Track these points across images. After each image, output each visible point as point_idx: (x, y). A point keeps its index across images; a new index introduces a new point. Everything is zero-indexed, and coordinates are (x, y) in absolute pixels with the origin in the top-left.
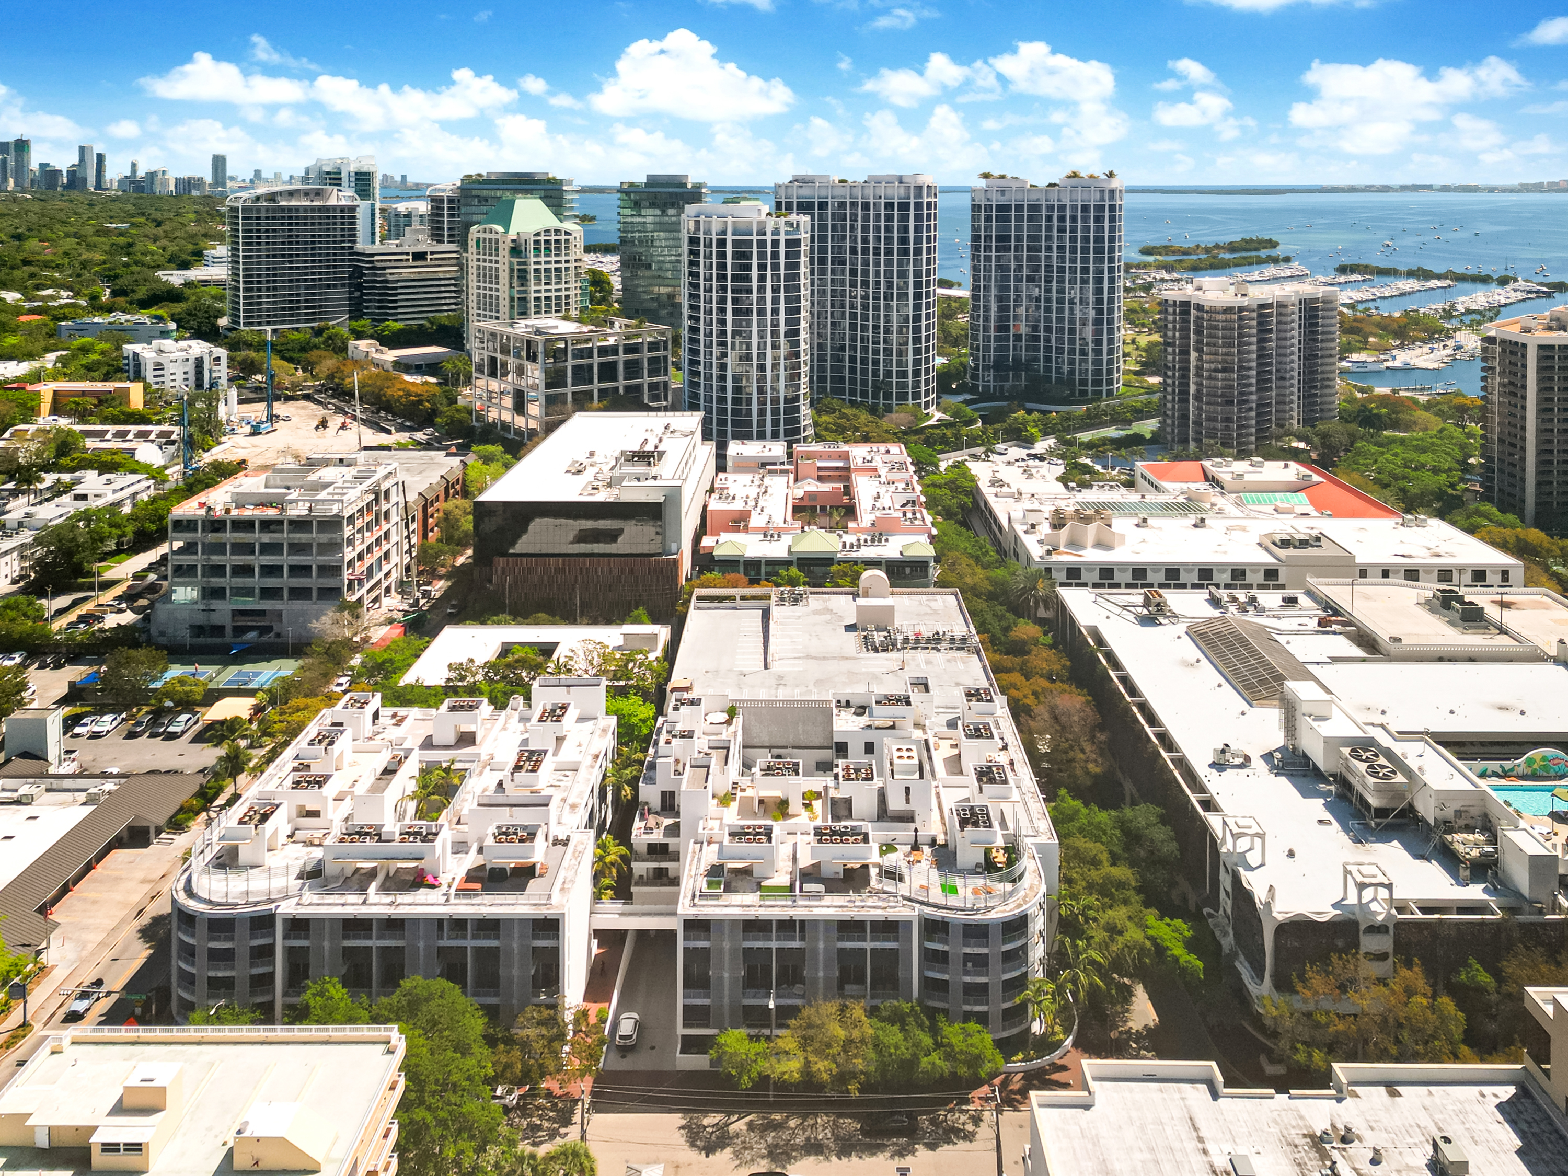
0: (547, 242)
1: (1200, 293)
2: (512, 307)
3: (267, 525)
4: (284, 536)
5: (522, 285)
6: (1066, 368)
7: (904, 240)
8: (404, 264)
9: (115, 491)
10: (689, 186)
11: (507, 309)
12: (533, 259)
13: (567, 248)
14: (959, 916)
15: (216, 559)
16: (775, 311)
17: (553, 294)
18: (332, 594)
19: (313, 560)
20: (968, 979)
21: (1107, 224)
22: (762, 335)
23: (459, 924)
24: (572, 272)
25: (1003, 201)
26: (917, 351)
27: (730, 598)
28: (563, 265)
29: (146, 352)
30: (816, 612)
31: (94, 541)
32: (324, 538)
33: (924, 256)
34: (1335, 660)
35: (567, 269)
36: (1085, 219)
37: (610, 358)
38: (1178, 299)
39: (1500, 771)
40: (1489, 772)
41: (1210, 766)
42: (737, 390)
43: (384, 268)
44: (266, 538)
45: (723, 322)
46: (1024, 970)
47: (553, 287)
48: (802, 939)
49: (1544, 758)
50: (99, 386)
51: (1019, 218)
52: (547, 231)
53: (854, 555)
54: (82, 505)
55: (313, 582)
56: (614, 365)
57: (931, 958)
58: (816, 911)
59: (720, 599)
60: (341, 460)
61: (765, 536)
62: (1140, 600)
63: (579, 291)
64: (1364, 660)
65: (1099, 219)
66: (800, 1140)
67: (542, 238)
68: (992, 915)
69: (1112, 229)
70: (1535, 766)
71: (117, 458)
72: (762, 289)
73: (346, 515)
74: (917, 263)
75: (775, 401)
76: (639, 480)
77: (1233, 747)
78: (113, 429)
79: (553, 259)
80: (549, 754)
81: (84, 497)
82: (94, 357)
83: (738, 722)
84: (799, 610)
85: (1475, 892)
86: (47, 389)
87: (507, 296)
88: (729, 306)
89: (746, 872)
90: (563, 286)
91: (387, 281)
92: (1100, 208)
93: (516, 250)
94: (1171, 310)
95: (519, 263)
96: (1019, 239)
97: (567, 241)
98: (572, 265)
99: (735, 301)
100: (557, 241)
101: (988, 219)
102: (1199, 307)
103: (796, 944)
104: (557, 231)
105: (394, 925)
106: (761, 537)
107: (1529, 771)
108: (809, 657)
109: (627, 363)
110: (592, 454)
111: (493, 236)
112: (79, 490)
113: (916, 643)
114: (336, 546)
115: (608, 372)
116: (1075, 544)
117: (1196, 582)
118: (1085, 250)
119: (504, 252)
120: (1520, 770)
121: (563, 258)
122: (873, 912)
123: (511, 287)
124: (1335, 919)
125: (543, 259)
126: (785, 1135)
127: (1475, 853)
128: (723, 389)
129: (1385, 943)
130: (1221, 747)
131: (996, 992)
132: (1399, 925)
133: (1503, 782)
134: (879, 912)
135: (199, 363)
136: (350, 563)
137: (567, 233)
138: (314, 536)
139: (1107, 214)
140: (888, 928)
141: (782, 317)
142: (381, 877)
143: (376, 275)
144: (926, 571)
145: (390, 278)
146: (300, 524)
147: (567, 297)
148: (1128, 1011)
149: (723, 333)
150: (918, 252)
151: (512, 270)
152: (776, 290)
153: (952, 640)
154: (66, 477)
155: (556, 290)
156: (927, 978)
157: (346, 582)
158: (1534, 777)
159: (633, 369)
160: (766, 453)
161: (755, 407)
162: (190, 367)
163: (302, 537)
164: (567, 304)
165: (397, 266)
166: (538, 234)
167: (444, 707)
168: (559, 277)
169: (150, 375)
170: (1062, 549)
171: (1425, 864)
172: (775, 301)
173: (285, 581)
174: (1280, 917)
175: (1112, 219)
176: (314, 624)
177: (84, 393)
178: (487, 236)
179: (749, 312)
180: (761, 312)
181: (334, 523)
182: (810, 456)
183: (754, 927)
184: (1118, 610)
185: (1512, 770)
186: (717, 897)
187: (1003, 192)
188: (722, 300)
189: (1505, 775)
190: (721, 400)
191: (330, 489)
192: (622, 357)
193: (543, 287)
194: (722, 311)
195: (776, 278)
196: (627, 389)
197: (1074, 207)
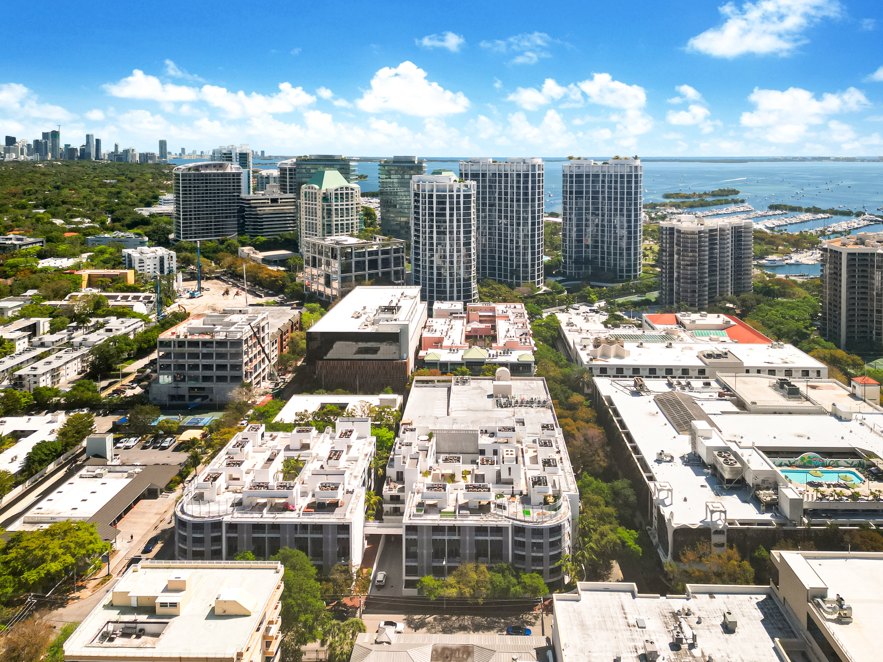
0: (342, 194)
1: (680, 223)
2: (324, 229)
3: (205, 344)
4: (214, 349)
5: (329, 217)
6: (612, 263)
7: (526, 194)
8: (267, 205)
9: (126, 327)
10: (416, 162)
11: (321, 230)
12: (334, 203)
13: (352, 197)
14: (530, 524)
15: (181, 361)
16: (458, 232)
17: (345, 222)
18: (237, 379)
19: (228, 362)
20: (534, 554)
21: (633, 185)
22: (451, 245)
23: (304, 527)
24: (355, 210)
25: (579, 172)
26: (533, 254)
27: (432, 381)
28: (350, 207)
29: (134, 253)
30: (474, 388)
31: (118, 352)
32: (233, 350)
33: (537, 202)
34: (723, 413)
35: (352, 208)
36: (622, 182)
37: (374, 257)
38: (668, 226)
39: (788, 463)
40: (783, 464)
41: (655, 461)
42: (439, 274)
43: (256, 207)
44: (205, 350)
45: (431, 238)
46: (560, 551)
47: (345, 218)
48: (459, 535)
49: (809, 457)
50: (112, 272)
51: (588, 181)
52: (341, 188)
53: (494, 360)
54: (110, 335)
55: (228, 373)
56: (376, 260)
57: (518, 545)
58: (465, 522)
59: (427, 382)
60: (240, 311)
61: (451, 350)
62: (632, 383)
63: (358, 221)
64: (738, 413)
65: (629, 182)
66: (457, 625)
67: (339, 192)
68: (545, 524)
69: (636, 188)
70: (805, 461)
71: (126, 310)
72: (451, 221)
73: (244, 339)
74: (533, 206)
75: (459, 280)
76: (387, 321)
77: (665, 452)
78: (121, 295)
79: (345, 203)
80: (345, 452)
81: (110, 330)
82: (107, 256)
83: (434, 440)
84: (466, 387)
85: (767, 516)
86: (85, 273)
87: (321, 223)
88: (435, 230)
89: (434, 506)
90: (350, 218)
91: (257, 214)
92: (630, 176)
93: (325, 198)
94: (664, 232)
95: (327, 206)
96: (587, 192)
97: (352, 193)
98: (355, 206)
99: (438, 227)
100: (347, 194)
101: (571, 182)
102: (679, 231)
103: (456, 538)
104: (347, 188)
105: (275, 527)
106: (448, 351)
107: (802, 464)
108: (469, 410)
109: (383, 260)
110: (365, 308)
111: (313, 190)
112: (108, 326)
113: (522, 404)
114: (239, 355)
115: (373, 264)
116: (604, 355)
117: (663, 375)
118: (622, 199)
119: (319, 200)
120: (798, 463)
121: (350, 203)
122: (491, 523)
123: (323, 218)
124: (701, 527)
125: (339, 203)
126: (450, 623)
127: (769, 499)
128: (432, 274)
129: (722, 539)
130: (660, 452)
131: (546, 561)
132: (729, 530)
133: (789, 468)
134: (494, 523)
135: (162, 259)
136: (246, 364)
137: (352, 189)
138: (228, 349)
139: (633, 179)
140: (498, 530)
141: (462, 235)
142: (268, 506)
143: (251, 211)
144: (530, 369)
145: (259, 212)
146: (221, 343)
147: (352, 224)
148: (610, 574)
149: (432, 244)
150: (533, 200)
151: (323, 209)
152: (458, 221)
153: (539, 402)
154: (101, 320)
155: (347, 220)
156: (516, 554)
157: (244, 373)
158: (804, 466)
159: (386, 263)
160: (453, 308)
161: (448, 283)
162: (157, 261)
163: (222, 350)
164: (352, 227)
165: (264, 205)
166: (337, 190)
168: (348, 213)
169: (137, 265)
170: (598, 358)
171: (747, 505)
172: (458, 227)
173: (215, 373)
174: (675, 526)
175: (636, 182)
177: (104, 276)
178: (311, 190)
179: (444, 233)
180: (451, 233)
181: (238, 343)
182: (475, 309)
183: (437, 529)
184: (622, 388)
185: (794, 463)
186: (421, 516)
187: (579, 167)
188: (431, 227)
189: (790, 465)
190: (431, 280)
191: (236, 326)
192: (380, 257)
193: (340, 219)
194: (432, 232)
195: (459, 215)
196: (383, 273)
197: (616, 176)
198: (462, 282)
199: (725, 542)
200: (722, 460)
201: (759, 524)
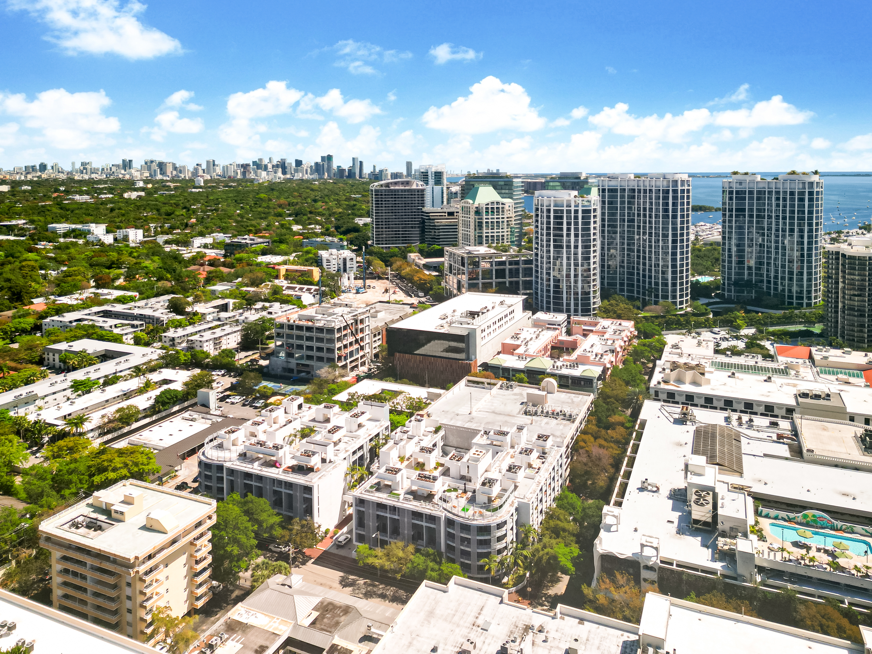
0: (492, 208)
1: (850, 247)
2: (475, 240)
3: (309, 329)
4: (314, 334)
5: (480, 229)
6: (780, 288)
7: (666, 210)
8: (444, 217)
9: (282, 312)
10: (582, 178)
11: (473, 241)
12: (485, 217)
13: (503, 211)
14: (461, 520)
15: (290, 341)
16: (576, 247)
17: (495, 234)
18: (331, 360)
19: (324, 345)
20: (462, 548)
21: (807, 203)
22: (568, 259)
23: (280, 482)
24: (505, 223)
25: (740, 188)
26: (674, 272)
27: (483, 383)
28: (501, 220)
29: (324, 254)
30: (515, 394)
31: (263, 330)
32: (329, 336)
33: (679, 219)
34: (766, 456)
35: (503, 222)
36: (792, 200)
37: (502, 267)
38: (834, 250)
39: (786, 518)
40: (780, 517)
41: (638, 489)
42: (557, 286)
43: (434, 219)
44: (308, 334)
45: (548, 251)
46: (489, 550)
47: (495, 231)
48: (399, 515)
49: (814, 516)
50: (302, 268)
51: (751, 199)
52: (493, 203)
53: (557, 372)
54: (269, 316)
55: (324, 354)
56: (504, 270)
57: (450, 536)
58: (405, 505)
59: (478, 383)
60: (346, 305)
61: (519, 358)
62: (679, 410)
63: (509, 233)
65: (801, 200)
66: (379, 592)
67: (490, 206)
68: (474, 522)
69: (811, 206)
70: (808, 519)
71: (289, 298)
72: (568, 235)
73: (337, 327)
74: (674, 223)
75: (576, 294)
76: (461, 324)
77: (649, 481)
78: (299, 286)
79: (495, 217)
80: (343, 429)
81: (270, 313)
82: (311, 255)
83: (442, 433)
84: (510, 392)
85: (718, 566)
86: (283, 269)
87: (473, 234)
88: (552, 243)
89: (389, 486)
90: (501, 230)
91: (435, 226)
92: (802, 193)
93: (478, 212)
94: (831, 257)
95: (479, 219)
96: (751, 210)
97: (503, 208)
98: (505, 220)
99: (555, 241)
100: (498, 208)
101: (731, 199)
102: (844, 255)
103: (396, 517)
104: (498, 203)
105: (260, 478)
106: (517, 358)
107: (804, 521)
108: (494, 412)
109: (510, 270)
110: (454, 311)
111: (468, 205)
112: (270, 310)
113: (554, 415)
114: (331, 341)
115: (500, 274)
116: (680, 381)
117: (743, 409)
118: (792, 218)
119: (472, 213)
120: (799, 520)
121: (501, 216)
122: (427, 510)
123: (475, 230)
124: (628, 559)
125: (490, 217)
126: (375, 589)
127: (726, 548)
128: (549, 286)
129: (653, 576)
130: (644, 480)
131: (474, 556)
132: (660, 568)
133: (786, 524)
134: (429, 511)
135: (345, 260)
136: (339, 349)
137: (503, 204)
138: (324, 335)
139: (807, 197)
140: (432, 519)
141: (580, 250)
142: (262, 461)
143: (430, 222)
144: (592, 384)
145: (436, 224)
146: (320, 330)
147: (503, 236)
148: (553, 586)
149: (549, 258)
150: (675, 217)
151: (475, 221)
152: (576, 235)
153: (565, 415)
154: (267, 304)
155: (497, 232)
156: (447, 544)
157: (337, 356)
158: (807, 525)
159: (514, 273)
160: (554, 319)
161: (565, 296)
162: (341, 262)
163: (320, 335)
164: (503, 239)
165: (441, 217)
166: (488, 204)
167: (323, 405)
168: (498, 226)
169: (325, 264)
170: (672, 382)
171: (705, 549)
172: (576, 241)
173: (314, 353)
174: (601, 552)
175: (811, 200)
176: (318, 372)
177: (297, 271)
178: (466, 205)
179: (561, 247)
180: (568, 247)
181: (331, 331)
182: (579, 323)
183: (381, 506)
184: (667, 415)
185: (794, 518)
186: (372, 492)
187: (741, 183)
188: (548, 241)
189: (789, 520)
190: (548, 291)
191: (335, 316)
192: (508, 267)
193: (490, 231)
194: (548, 246)
195: (576, 229)
196: (511, 283)
197: (785, 192)
198: (580, 296)
199: (656, 580)
200: (694, 497)
201: (703, 571)
